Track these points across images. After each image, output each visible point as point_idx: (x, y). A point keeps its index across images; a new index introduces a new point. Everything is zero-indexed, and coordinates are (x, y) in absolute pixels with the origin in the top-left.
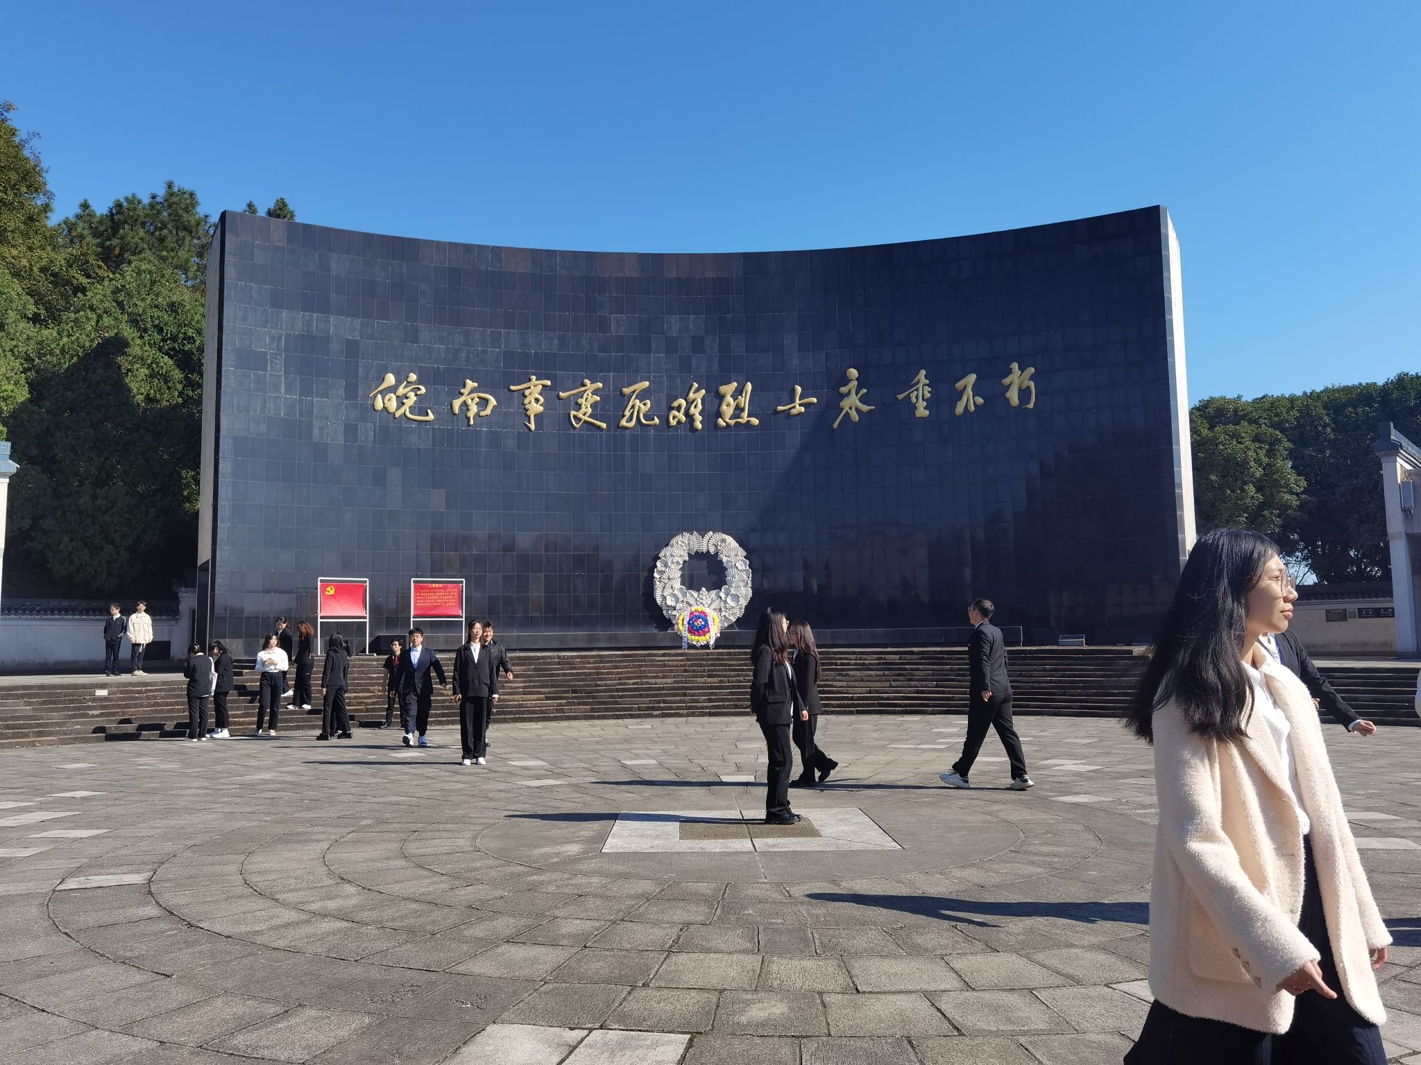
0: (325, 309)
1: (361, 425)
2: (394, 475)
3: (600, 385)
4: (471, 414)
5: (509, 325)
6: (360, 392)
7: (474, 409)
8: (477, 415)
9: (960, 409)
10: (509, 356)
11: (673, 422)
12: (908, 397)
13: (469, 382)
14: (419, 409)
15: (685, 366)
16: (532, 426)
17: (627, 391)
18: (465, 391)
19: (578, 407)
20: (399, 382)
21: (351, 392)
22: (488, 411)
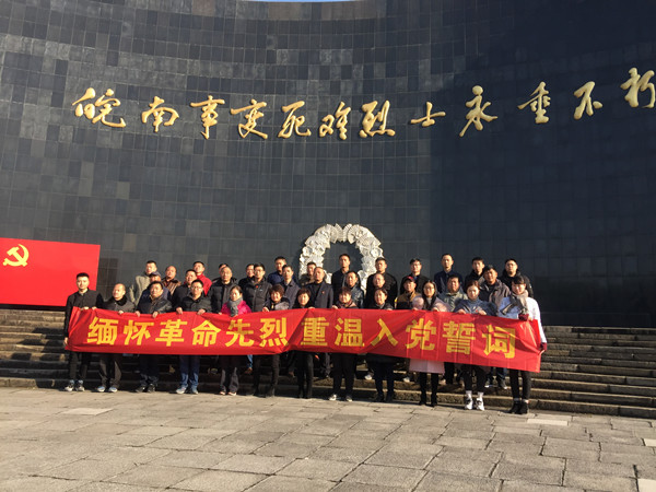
0: (42, 35)
1: (63, 128)
2: (88, 169)
3: (265, 104)
4: (157, 124)
5: (194, 56)
6: (65, 102)
7: (159, 120)
8: (162, 124)
9: (579, 113)
10: (192, 81)
11: (323, 134)
12: (529, 106)
13: (157, 99)
14: (114, 117)
15: (335, 89)
16: (207, 136)
17: (286, 109)
18: (154, 105)
19: (246, 120)
20: (98, 95)
21: (57, 101)
22: (172, 122)
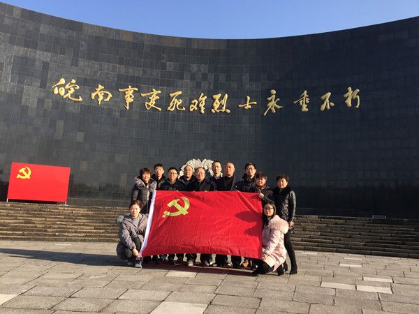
0: (35, 47)
1: (46, 100)
2: (60, 124)
3: (160, 92)
4: (100, 100)
6: (47, 85)
7: (101, 98)
8: (103, 100)
9: (323, 107)
10: (119, 76)
13: (100, 86)
14: (76, 95)
15: (198, 86)
16: (128, 108)
17: (172, 95)
18: (98, 90)
19: (149, 101)
20: (66, 83)
21: (43, 85)
22: (108, 99)
